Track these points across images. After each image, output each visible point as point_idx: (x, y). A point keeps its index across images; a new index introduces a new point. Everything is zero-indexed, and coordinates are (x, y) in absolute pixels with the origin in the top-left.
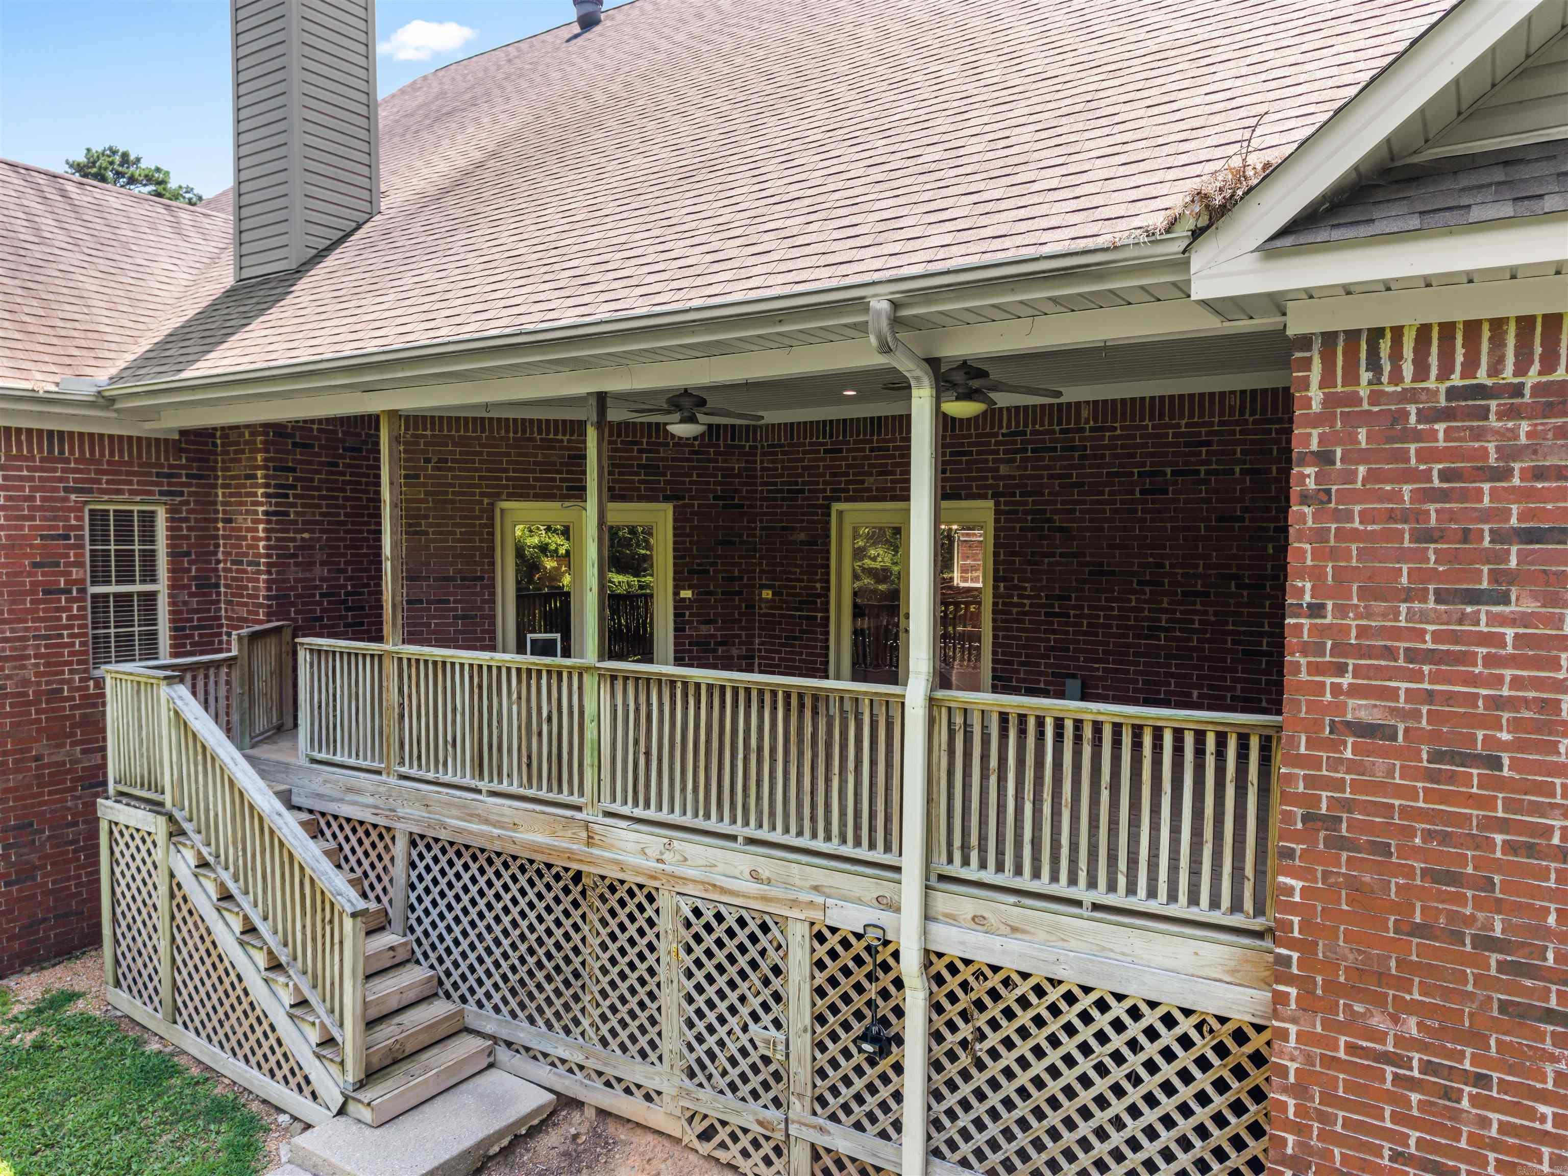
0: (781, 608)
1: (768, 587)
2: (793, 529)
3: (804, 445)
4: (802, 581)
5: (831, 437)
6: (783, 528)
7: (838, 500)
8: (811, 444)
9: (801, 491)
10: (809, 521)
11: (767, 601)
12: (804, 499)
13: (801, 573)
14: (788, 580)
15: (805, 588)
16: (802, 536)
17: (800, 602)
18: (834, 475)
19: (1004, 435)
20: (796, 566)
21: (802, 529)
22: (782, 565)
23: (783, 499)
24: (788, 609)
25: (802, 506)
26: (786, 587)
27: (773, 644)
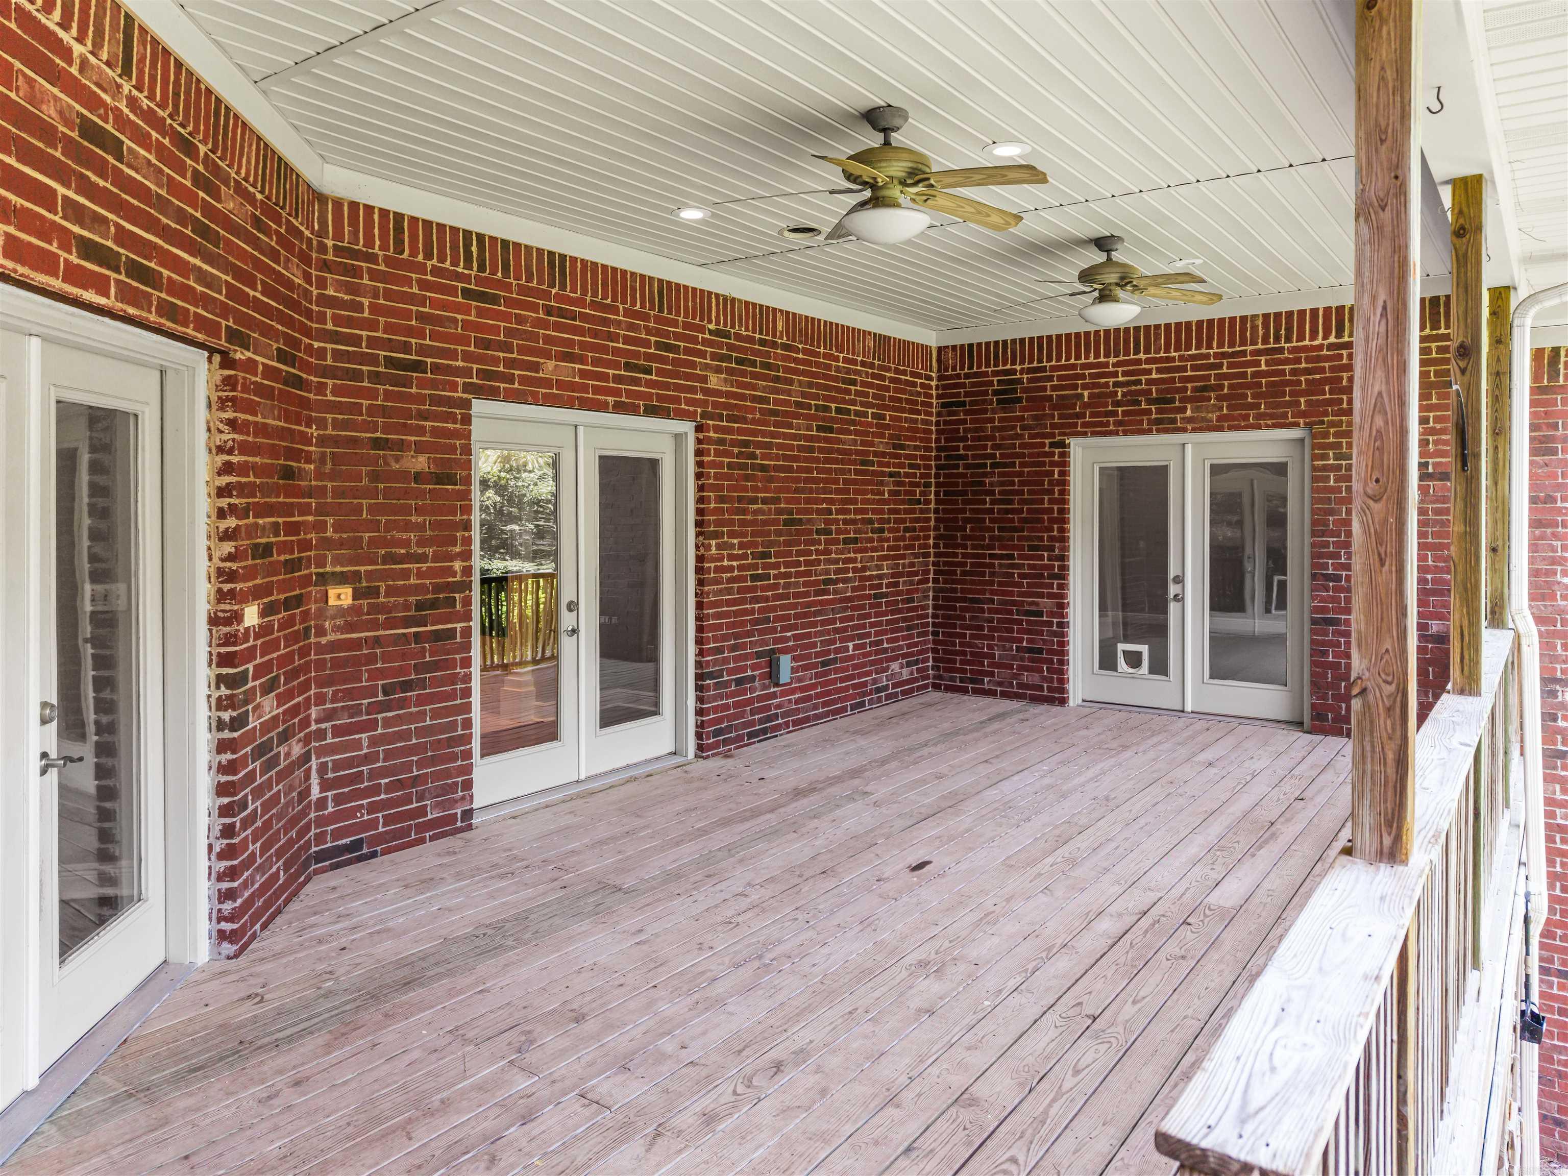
0: (375, 625)
1: (342, 579)
2: (402, 446)
3: (422, 268)
4: (423, 558)
5: (481, 268)
6: (377, 444)
7: (491, 394)
8: (436, 271)
9: (418, 366)
10: (435, 431)
11: (341, 612)
12: (422, 384)
13: (421, 543)
14: (390, 559)
15: (431, 573)
16: (421, 463)
17: (420, 606)
18: (486, 344)
19: (711, 332)
20: (408, 527)
21: (420, 448)
22: (373, 525)
23: (376, 377)
24: (391, 623)
25: (420, 399)
26: (384, 576)
27: (355, 711)
